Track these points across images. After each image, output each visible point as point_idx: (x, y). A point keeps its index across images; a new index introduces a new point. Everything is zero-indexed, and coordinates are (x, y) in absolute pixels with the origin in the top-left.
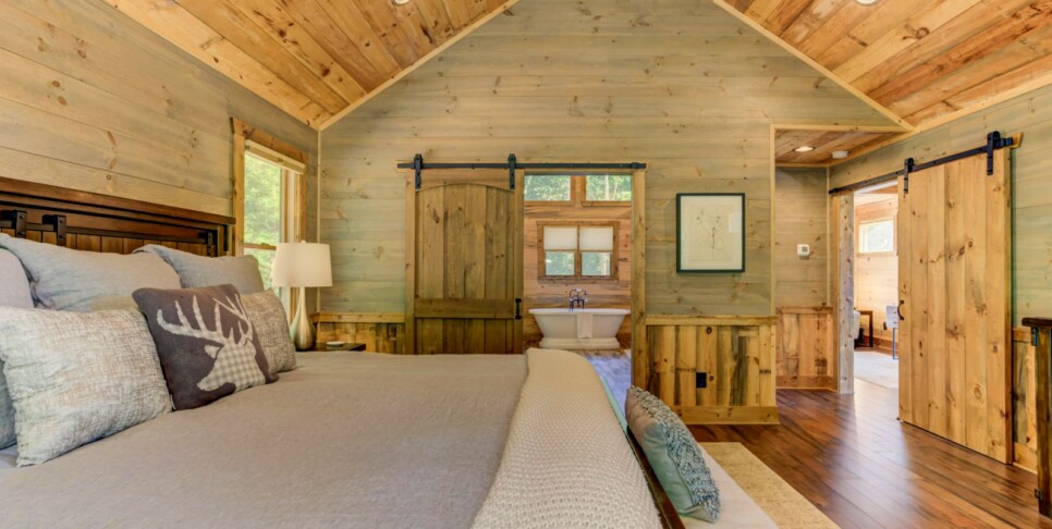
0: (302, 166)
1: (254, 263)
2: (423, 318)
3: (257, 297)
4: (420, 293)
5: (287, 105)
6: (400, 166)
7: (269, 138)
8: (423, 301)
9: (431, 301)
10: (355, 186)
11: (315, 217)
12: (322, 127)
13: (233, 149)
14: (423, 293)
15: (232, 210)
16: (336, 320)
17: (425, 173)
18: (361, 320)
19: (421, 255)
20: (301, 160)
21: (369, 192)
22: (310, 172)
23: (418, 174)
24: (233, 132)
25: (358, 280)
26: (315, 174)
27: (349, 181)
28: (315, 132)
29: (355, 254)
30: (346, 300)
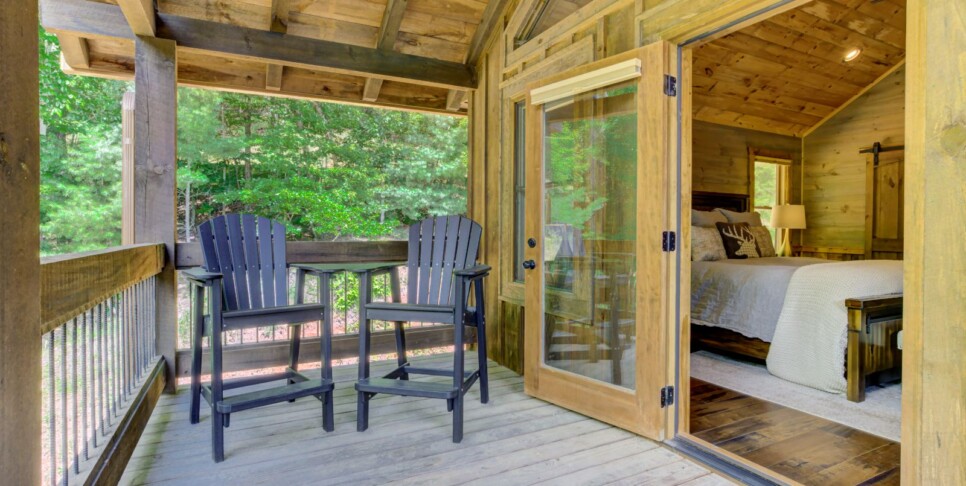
0: (789, 161)
1: (757, 216)
2: (879, 252)
3: (758, 228)
4: (878, 235)
5: (779, 131)
6: (861, 152)
7: (768, 152)
8: (880, 240)
9: (886, 240)
10: (828, 168)
11: (799, 190)
12: (805, 135)
13: (749, 162)
14: (880, 234)
15: (748, 191)
16: (813, 250)
17: (882, 155)
18: (831, 251)
19: (878, 210)
20: (789, 158)
21: (837, 171)
22: (796, 163)
23: (876, 156)
24: (749, 153)
25: (829, 226)
26: (800, 164)
27: (824, 166)
28: (800, 139)
29: (828, 210)
30: (821, 239)
